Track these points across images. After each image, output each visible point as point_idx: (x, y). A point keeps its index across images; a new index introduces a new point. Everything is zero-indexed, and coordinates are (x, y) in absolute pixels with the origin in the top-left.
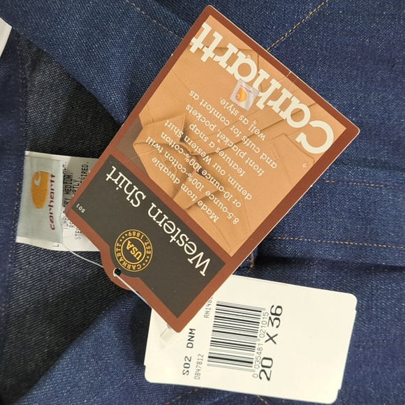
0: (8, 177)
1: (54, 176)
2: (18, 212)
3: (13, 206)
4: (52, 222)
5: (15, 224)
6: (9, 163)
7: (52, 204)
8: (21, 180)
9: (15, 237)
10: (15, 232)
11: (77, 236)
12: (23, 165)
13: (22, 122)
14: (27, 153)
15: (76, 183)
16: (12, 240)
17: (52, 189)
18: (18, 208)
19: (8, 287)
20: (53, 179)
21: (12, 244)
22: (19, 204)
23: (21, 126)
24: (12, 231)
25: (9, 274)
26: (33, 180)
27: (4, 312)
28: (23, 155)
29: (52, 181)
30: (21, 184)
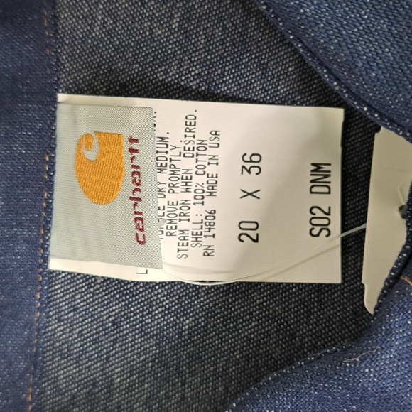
0: (28, 145)
1: (137, 141)
2: (49, 211)
3: (41, 201)
4: (142, 230)
5: (45, 234)
6: (28, 119)
7: (137, 195)
8: (53, 149)
9: (46, 260)
10: (46, 250)
11: (181, 253)
12: (54, 121)
13: (49, 37)
14: (61, 97)
15: (176, 152)
16: (40, 266)
17: (134, 167)
18: (50, 205)
19: (37, 355)
20: (135, 146)
21: (40, 274)
22: (51, 197)
23: (47, 46)
24: (40, 249)
25: (39, 330)
26: (78, 149)
27: (31, 403)
28: (55, 101)
29: (132, 150)
30: (52, 159)
